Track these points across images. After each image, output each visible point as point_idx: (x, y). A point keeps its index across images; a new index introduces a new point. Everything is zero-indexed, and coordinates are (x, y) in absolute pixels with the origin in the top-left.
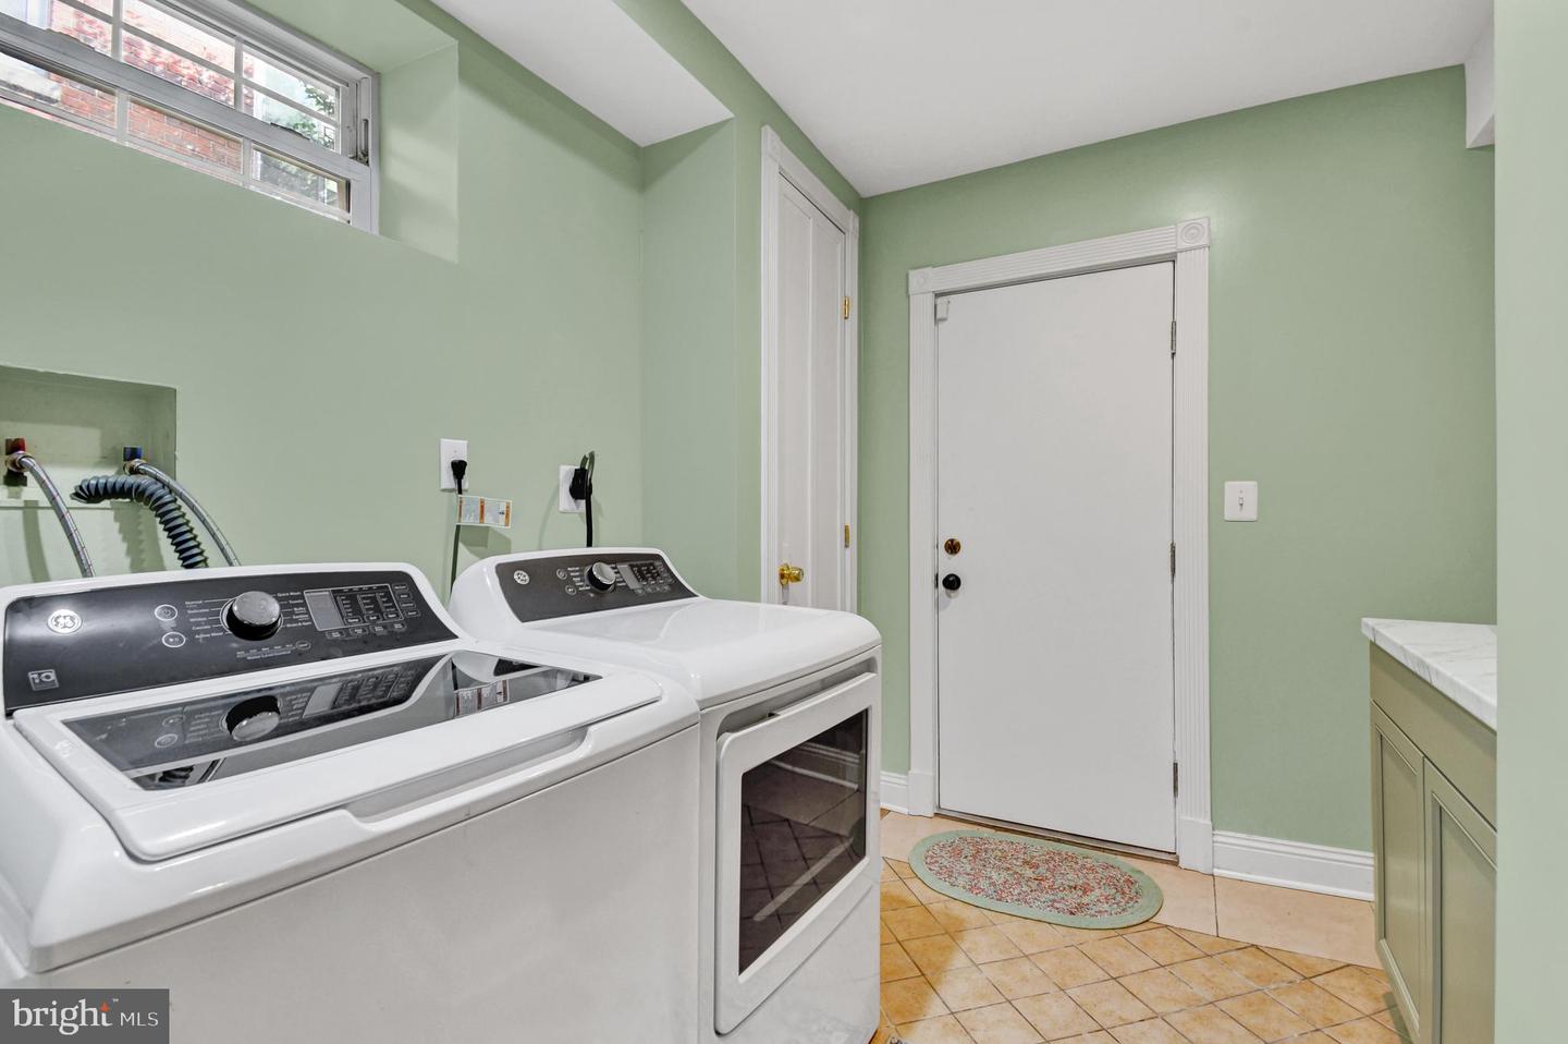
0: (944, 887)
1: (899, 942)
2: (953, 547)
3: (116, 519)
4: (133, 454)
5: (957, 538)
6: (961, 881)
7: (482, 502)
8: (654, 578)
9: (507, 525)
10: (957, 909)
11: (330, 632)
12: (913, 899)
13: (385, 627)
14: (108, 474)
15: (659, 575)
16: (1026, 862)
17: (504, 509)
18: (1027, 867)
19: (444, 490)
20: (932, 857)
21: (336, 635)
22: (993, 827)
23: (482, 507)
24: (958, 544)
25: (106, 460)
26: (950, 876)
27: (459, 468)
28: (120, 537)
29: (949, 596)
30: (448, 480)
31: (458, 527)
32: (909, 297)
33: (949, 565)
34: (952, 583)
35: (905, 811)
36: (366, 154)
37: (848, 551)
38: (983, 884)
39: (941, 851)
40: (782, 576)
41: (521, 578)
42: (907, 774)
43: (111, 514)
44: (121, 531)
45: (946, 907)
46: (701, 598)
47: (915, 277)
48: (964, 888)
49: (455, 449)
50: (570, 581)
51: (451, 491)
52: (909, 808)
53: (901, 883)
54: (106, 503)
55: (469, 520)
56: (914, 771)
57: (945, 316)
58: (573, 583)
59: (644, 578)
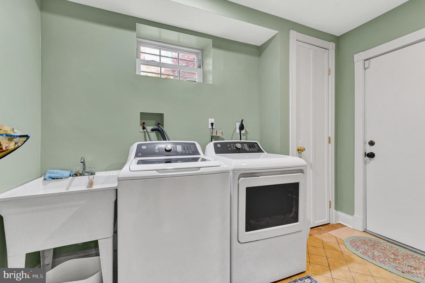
0: (354, 250)
1: (326, 257)
2: (372, 143)
3: (156, 134)
4: (158, 124)
5: (374, 140)
6: (361, 250)
7: (217, 131)
8: (253, 148)
9: (222, 135)
10: (353, 256)
11: (179, 152)
12: (339, 249)
13: (188, 152)
14: (156, 127)
15: (255, 147)
16: (393, 253)
17: (221, 132)
18: (393, 255)
19: (209, 129)
20: (354, 241)
21: (180, 153)
22: (387, 241)
23: (217, 132)
24: (374, 142)
25: (156, 125)
26: (357, 248)
27: (212, 124)
28: (156, 137)
29: (370, 160)
30: (210, 127)
31: (212, 136)
32: (354, 63)
33: (370, 149)
34: (371, 155)
35: (352, 227)
36: (200, 66)
37: (330, 144)
38: (369, 253)
39: (359, 241)
40: (298, 150)
41: (219, 146)
42: (353, 216)
43: (155, 133)
44: (156, 136)
45: (350, 255)
46: (265, 153)
47: (356, 57)
48: (361, 252)
49: (211, 120)
50: (230, 147)
51: (211, 129)
52: (353, 227)
53: (338, 244)
54: (154, 132)
55: (214, 135)
56: (355, 215)
57: (368, 66)
58: (231, 147)
59: (250, 147)
